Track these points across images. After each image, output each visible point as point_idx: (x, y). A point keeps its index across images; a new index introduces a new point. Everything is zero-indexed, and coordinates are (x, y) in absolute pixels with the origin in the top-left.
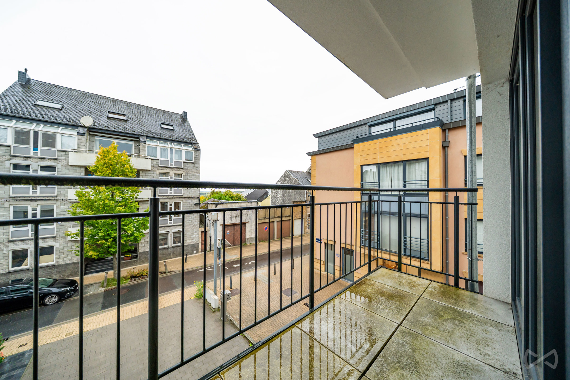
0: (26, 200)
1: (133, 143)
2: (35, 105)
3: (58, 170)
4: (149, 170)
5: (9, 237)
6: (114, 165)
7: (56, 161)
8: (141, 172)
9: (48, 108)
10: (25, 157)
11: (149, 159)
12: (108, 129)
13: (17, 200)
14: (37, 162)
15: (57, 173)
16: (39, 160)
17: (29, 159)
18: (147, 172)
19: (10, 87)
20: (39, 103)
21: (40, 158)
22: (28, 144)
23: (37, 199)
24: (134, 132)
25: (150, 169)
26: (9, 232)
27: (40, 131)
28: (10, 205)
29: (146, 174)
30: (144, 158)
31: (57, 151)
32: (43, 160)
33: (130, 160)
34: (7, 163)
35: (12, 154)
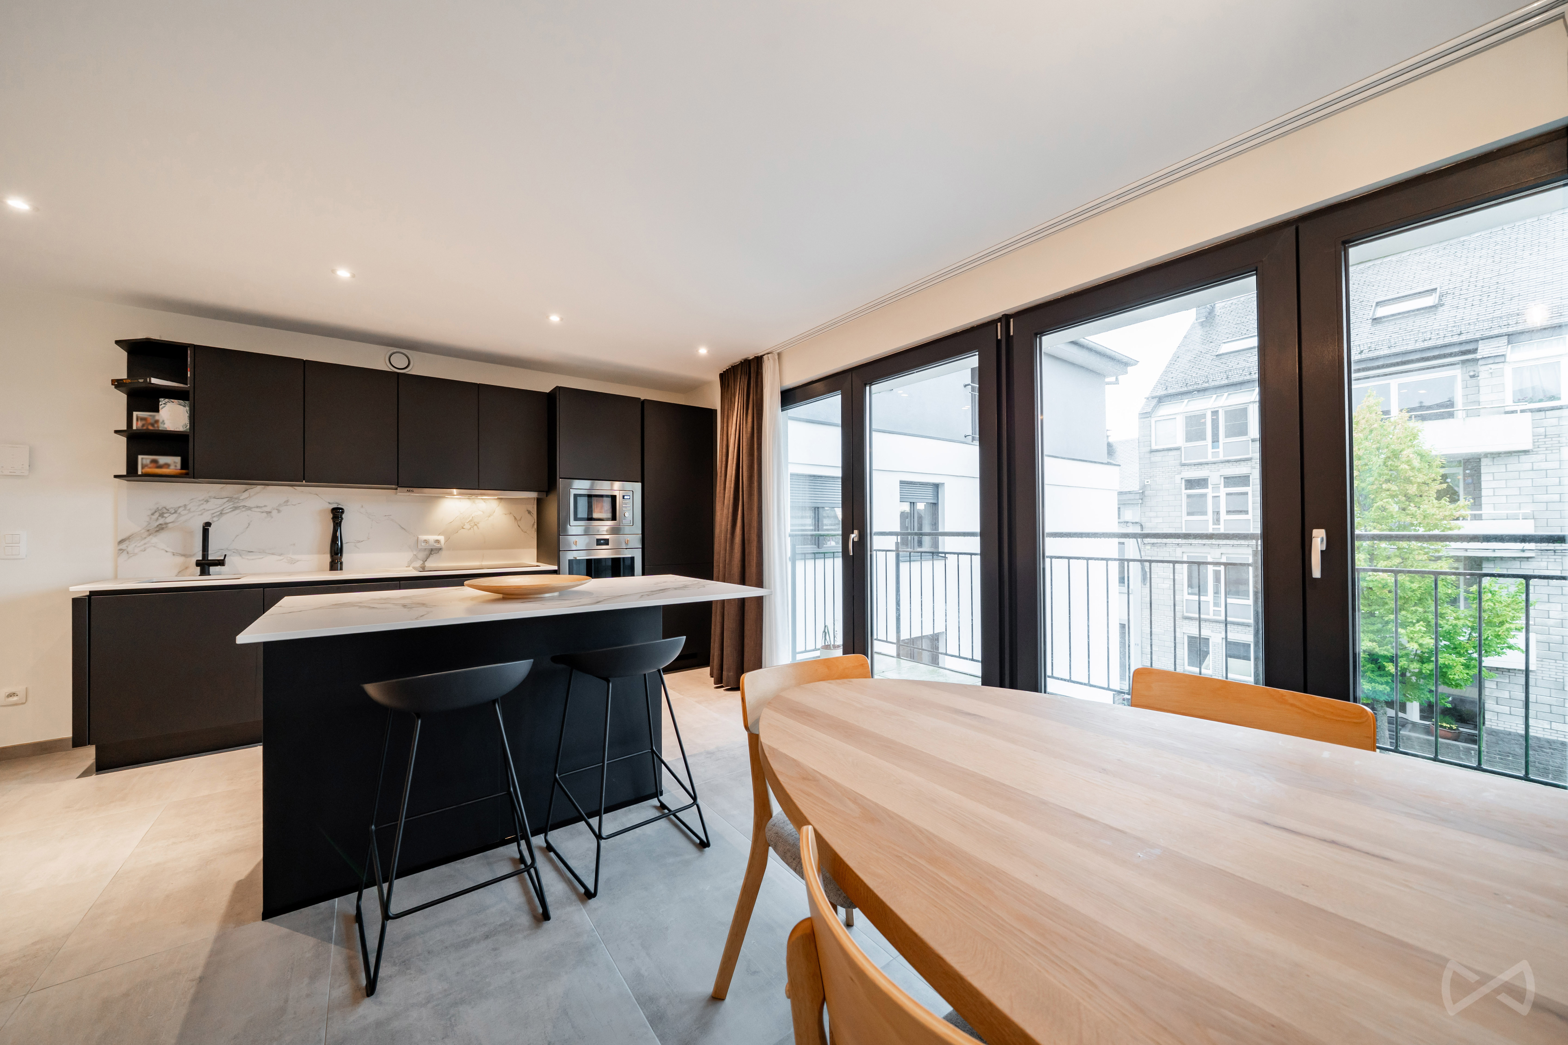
0: (1204, 544)
1: (1459, 371)
2: (1217, 356)
3: (1253, 482)
4: (1526, 452)
5: (1183, 609)
6: (1365, 457)
7: (1249, 463)
8: (1484, 462)
9: (1237, 353)
10: (1201, 464)
11: (1522, 411)
12: (1371, 355)
13: (1191, 544)
14: (1218, 471)
15: (1252, 488)
16: (1221, 465)
17: (1206, 466)
18: (1514, 459)
19: (1185, 337)
20: (1225, 348)
21: (1222, 462)
22: (1204, 438)
23: (1220, 543)
24: (1461, 334)
25: (1528, 446)
26: (1183, 601)
27: (1222, 407)
28: (1183, 552)
29: (1510, 468)
30: (1499, 413)
31: (1250, 441)
32: (1227, 464)
33: (1420, 434)
34: (1178, 478)
35: (1183, 462)
